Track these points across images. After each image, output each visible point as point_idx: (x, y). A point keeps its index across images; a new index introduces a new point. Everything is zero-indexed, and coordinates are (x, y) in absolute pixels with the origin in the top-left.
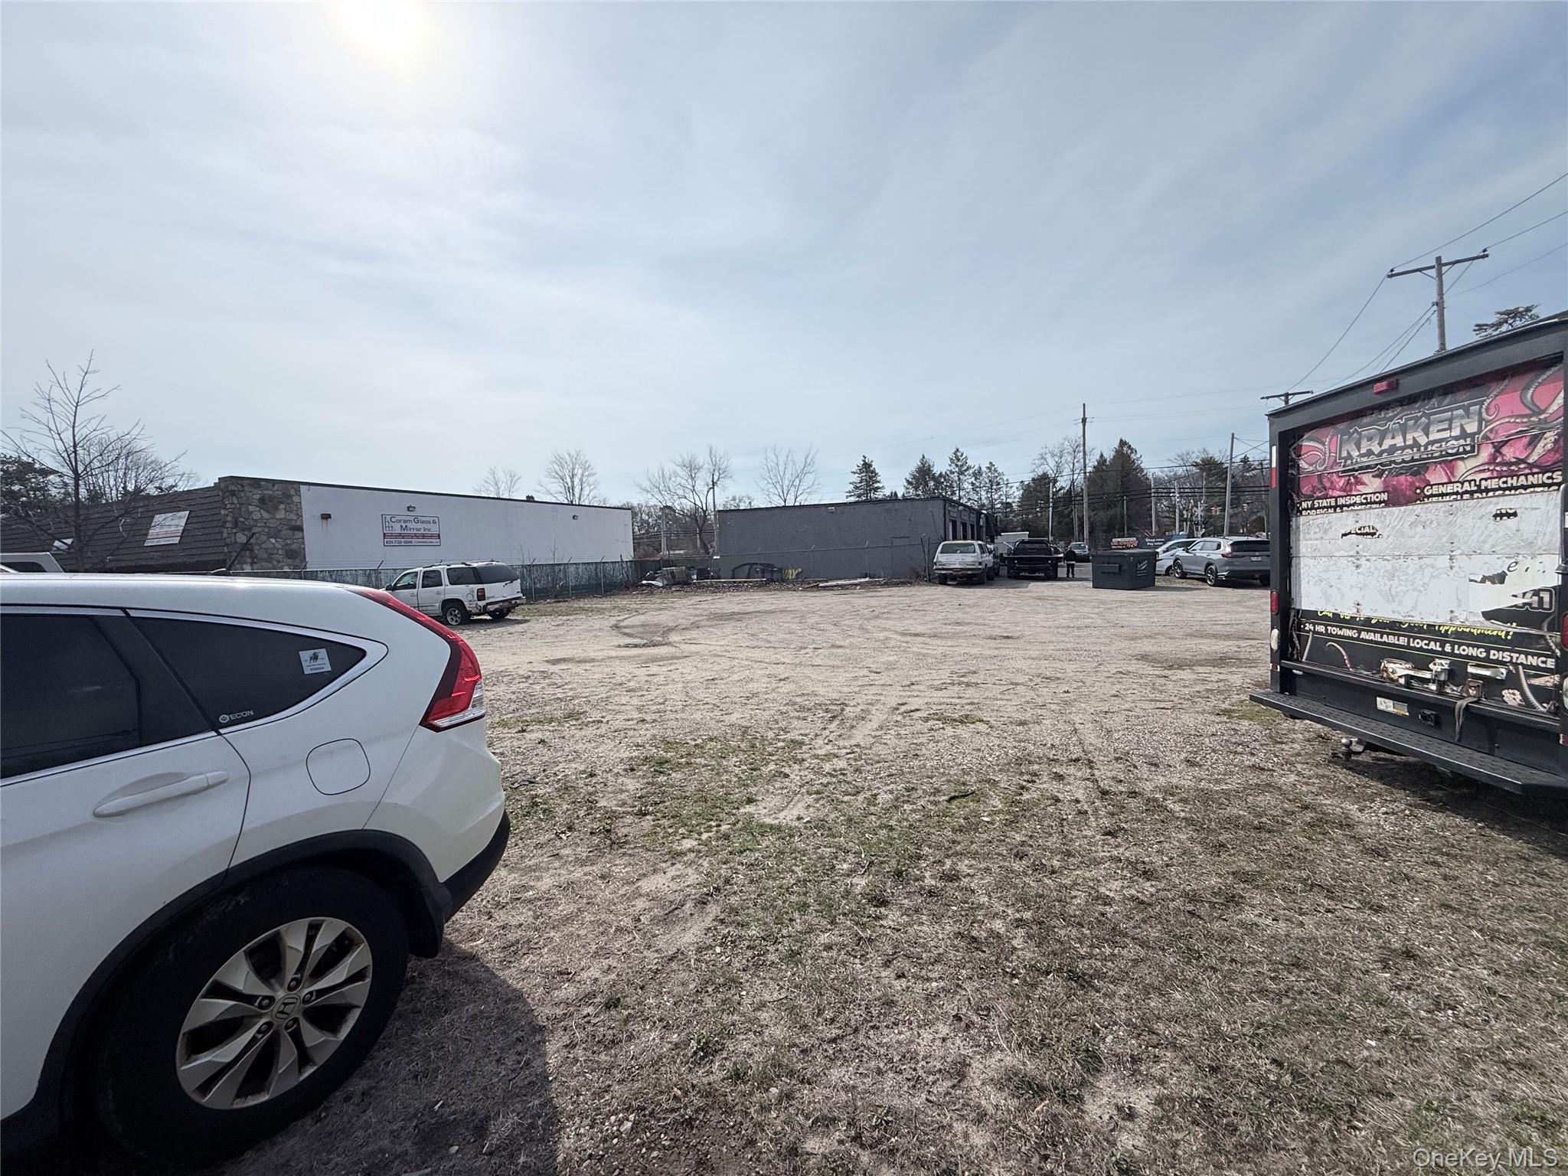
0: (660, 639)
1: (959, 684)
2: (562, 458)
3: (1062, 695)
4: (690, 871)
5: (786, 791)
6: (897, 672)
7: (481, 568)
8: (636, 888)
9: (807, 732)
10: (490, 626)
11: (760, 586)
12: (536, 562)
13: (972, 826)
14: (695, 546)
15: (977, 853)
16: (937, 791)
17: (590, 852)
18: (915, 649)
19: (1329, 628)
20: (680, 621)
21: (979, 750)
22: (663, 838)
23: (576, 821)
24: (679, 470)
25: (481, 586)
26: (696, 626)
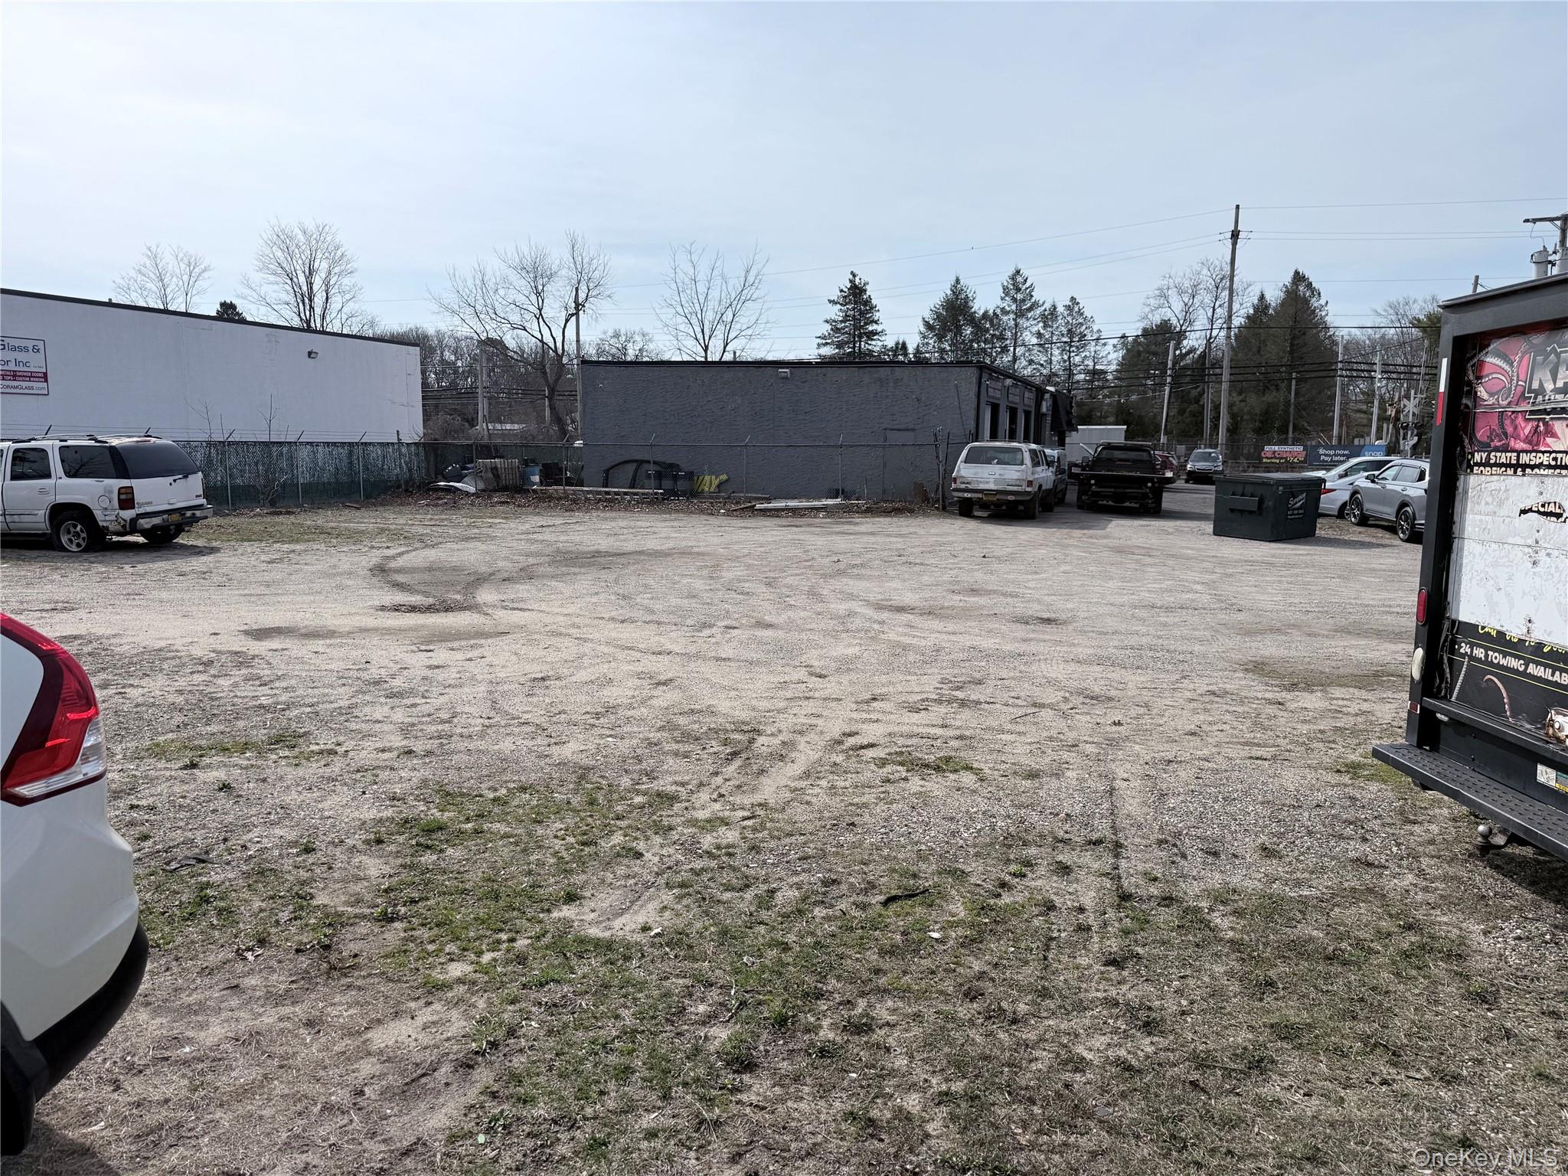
0: (458, 597)
1: (949, 702)
2: (291, 239)
3: (1108, 729)
4: (455, 1014)
5: (632, 881)
6: (853, 676)
7: (128, 449)
8: (364, 1042)
9: (687, 778)
10: (144, 556)
11: (651, 503)
12: (236, 438)
13: (913, 945)
14: (540, 418)
15: (908, 990)
16: (872, 886)
17: (292, 982)
18: (892, 636)
19: (1490, 653)
20: (501, 564)
21: (952, 819)
22: (417, 960)
23: (273, 930)
24: (513, 277)
25: (125, 483)
26: (527, 574)
